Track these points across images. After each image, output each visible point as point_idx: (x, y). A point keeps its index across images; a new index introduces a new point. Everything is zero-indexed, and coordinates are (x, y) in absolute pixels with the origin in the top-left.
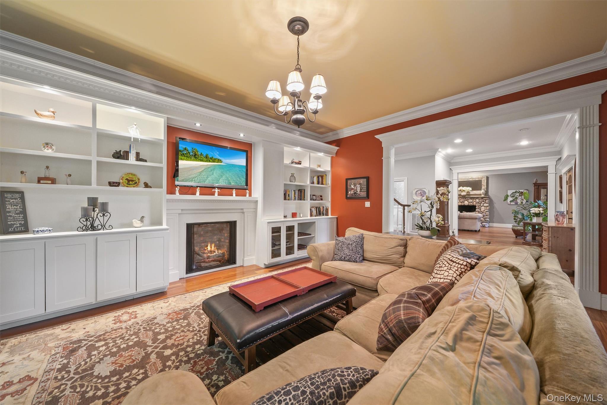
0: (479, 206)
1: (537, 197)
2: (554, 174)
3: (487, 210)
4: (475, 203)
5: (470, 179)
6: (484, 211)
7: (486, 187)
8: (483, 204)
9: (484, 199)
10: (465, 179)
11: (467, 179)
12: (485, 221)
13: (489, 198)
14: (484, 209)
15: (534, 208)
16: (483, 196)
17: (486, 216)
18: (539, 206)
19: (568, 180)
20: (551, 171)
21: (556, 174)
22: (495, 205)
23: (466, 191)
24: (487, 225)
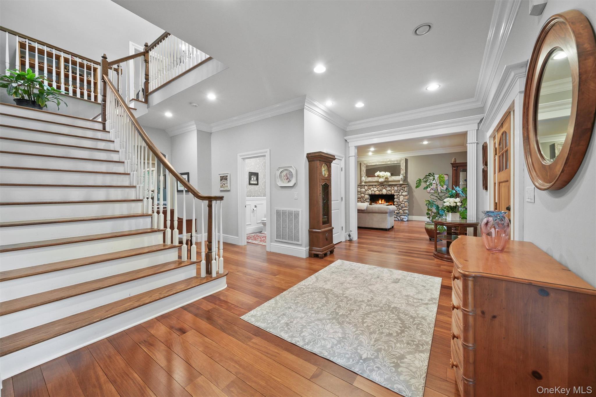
0: (397, 195)
1: (456, 183)
2: (476, 144)
3: (406, 200)
4: (393, 191)
5: (388, 161)
6: (403, 201)
7: (405, 171)
8: (402, 193)
9: (403, 186)
10: (383, 162)
11: (386, 162)
12: (404, 213)
13: (408, 185)
14: (403, 199)
15: (448, 199)
16: (401, 182)
17: (405, 207)
18: (457, 195)
19: (497, 146)
20: (471, 138)
21: (477, 143)
22: (414, 193)
23: (384, 177)
24: (405, 218)
